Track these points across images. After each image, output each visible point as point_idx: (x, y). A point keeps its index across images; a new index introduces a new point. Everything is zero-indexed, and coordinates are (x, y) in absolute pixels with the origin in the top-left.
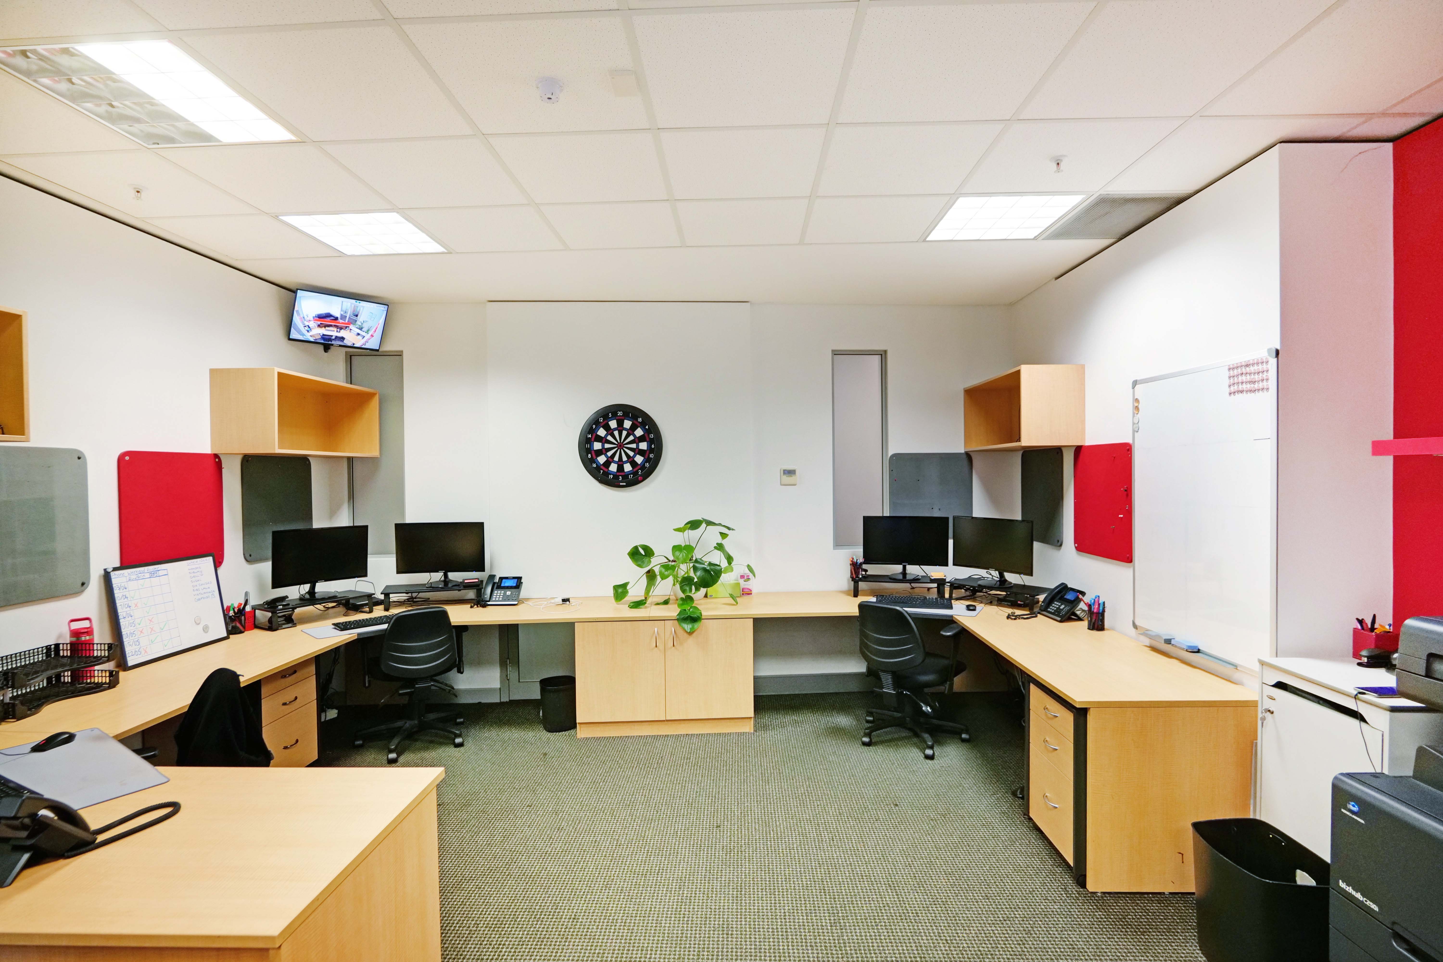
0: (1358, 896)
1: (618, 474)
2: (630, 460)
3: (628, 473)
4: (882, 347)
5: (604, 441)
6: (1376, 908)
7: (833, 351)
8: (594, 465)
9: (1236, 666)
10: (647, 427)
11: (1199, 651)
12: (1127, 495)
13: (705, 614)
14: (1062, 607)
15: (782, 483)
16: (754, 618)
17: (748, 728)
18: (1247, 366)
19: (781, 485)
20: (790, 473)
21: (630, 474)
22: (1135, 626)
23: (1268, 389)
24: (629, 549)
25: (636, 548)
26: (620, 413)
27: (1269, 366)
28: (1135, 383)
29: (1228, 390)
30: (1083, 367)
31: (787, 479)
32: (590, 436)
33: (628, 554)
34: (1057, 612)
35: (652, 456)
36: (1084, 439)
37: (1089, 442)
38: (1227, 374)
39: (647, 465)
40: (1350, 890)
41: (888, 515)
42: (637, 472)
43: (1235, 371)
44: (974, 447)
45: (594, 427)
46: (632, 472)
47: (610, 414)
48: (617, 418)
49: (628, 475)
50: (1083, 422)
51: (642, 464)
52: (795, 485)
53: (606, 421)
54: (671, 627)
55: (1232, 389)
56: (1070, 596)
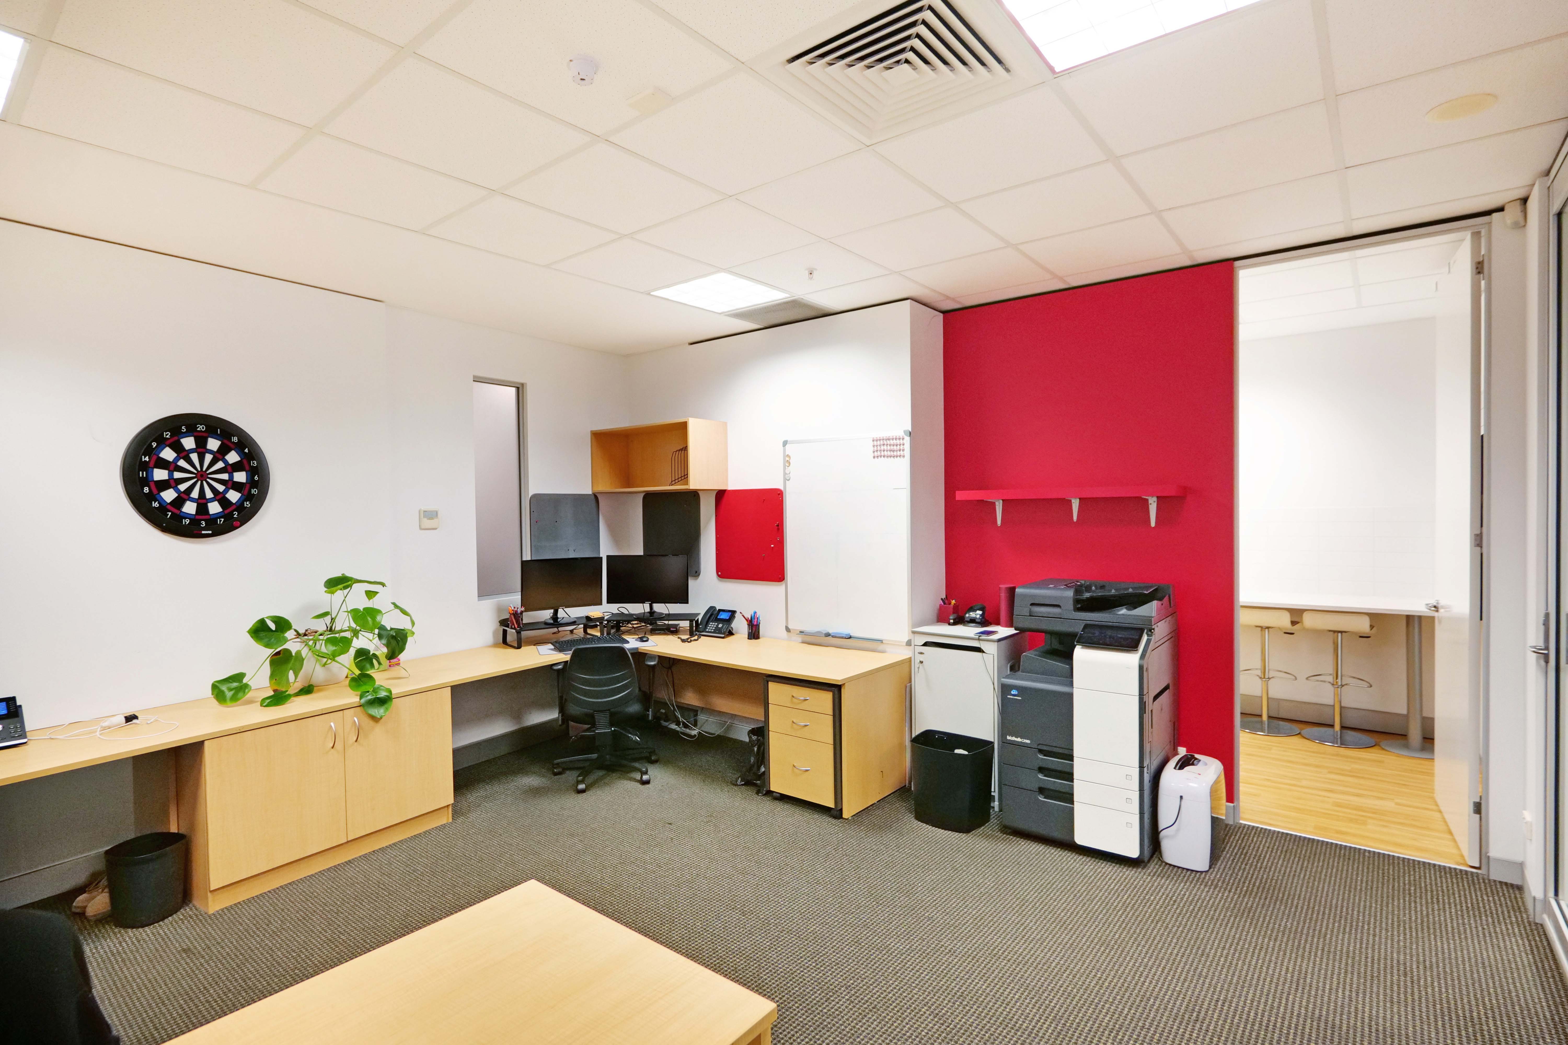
0: (1019, 740)
1: (198, 517)
2: (218, 498)
3: (215, 516)
4: (519, 380)
5: (172, 467)
6: (1028, 741)
7: (474, 377)
8: (156, 504)
9: (881, 641)
10: (246, 450)
11: (850, 637)
12: (778, 529)
13: (395, 691)
14: (720, 626)
15: (423, 527)
16: (452, 687)
17: (445, 819)
18: (889, 439)
19: (421, 529)
20: (431, 515)
21: (220, 518)
22: (788, 630)
23: (904, 456)
24: (251, 622)
25: (262, 622)
26: (201, 428)
27: (905, 441)
28: (785, 443)
29: (872, 455)
30: (725, 424)
31: (427, 523)
32: (147, 459)
33: (249, 632)
34: (718, 630)
35: (254, 491)
36: (727, 485)
37: (732, 486)
38: (872, 443)
39: (247, 504)
40: (1014, 739)
41: (529, 559)
42: (231, 514)
43: (878, 442)
44: (600, 488)
45: (154, 445)
46: (223, 514)
47: (183, 427)
48: (196, 434)
49: (216, 519)
50: (727, 470)
51: (240, 502)
52: (436, 529)
53: (176, 438)
54: (354, 718)
55: (876, 454)
56: (723, 616)
